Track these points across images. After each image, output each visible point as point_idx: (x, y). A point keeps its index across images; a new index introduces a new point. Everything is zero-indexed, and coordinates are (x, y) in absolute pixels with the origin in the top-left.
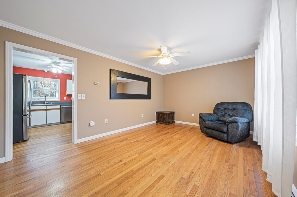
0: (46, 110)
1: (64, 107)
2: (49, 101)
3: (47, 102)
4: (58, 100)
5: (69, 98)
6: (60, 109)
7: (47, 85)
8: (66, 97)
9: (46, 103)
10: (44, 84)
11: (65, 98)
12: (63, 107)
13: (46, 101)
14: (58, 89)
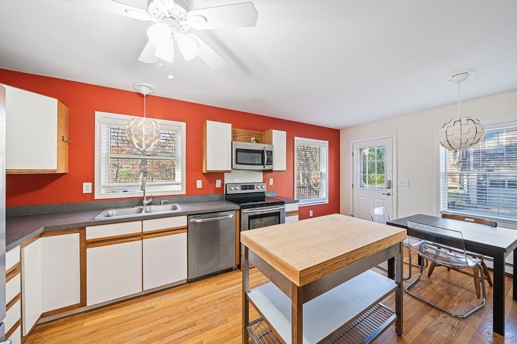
0: (141, 236)
1: (199, 221)
2: (154, 195)
3: (148, 198)
4: (180, 189)
5: (211, 182)
6: (187, 228)
7: (146, 139)
8: (201, 181)
9: (145, 202)
10: (136, 136)
11: (199, 184)
12: (195, 223)
13: (147, 195)
14: (180, 155)
